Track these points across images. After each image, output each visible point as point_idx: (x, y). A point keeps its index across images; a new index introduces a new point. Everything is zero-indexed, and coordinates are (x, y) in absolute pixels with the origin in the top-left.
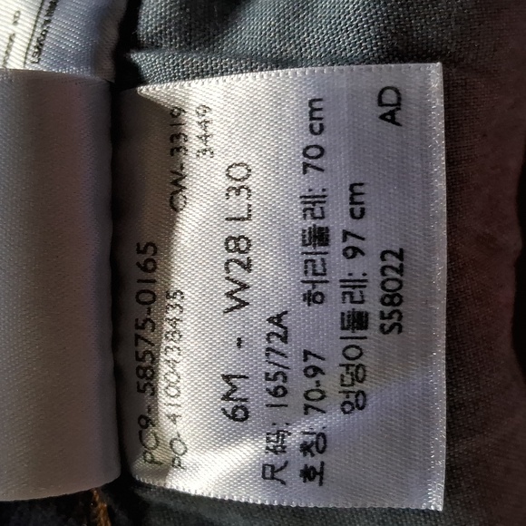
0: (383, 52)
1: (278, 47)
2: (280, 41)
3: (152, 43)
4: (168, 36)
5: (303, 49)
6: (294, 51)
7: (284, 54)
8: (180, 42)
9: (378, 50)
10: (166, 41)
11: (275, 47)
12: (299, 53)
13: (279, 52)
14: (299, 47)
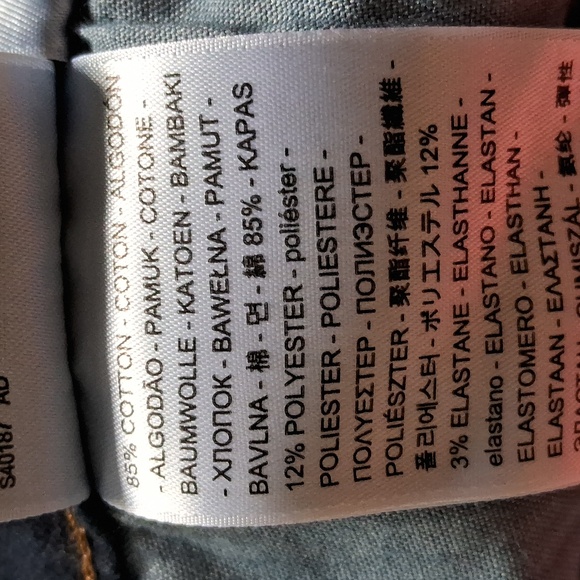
0: (356, 11)
1: (242, 11)
2: (244, 5)
3: (106, 15)
4: (124, 7)
5: (269, 13)
6: (259, 16)
7: (248, 19)
8: (137, 12)
9: (350, 9)
10: (121, 13)
11: (239, 12)
12: (264, 18)
13: (242, 17)
14: (264, 10)
